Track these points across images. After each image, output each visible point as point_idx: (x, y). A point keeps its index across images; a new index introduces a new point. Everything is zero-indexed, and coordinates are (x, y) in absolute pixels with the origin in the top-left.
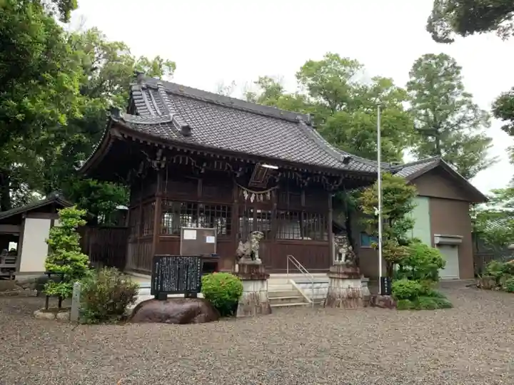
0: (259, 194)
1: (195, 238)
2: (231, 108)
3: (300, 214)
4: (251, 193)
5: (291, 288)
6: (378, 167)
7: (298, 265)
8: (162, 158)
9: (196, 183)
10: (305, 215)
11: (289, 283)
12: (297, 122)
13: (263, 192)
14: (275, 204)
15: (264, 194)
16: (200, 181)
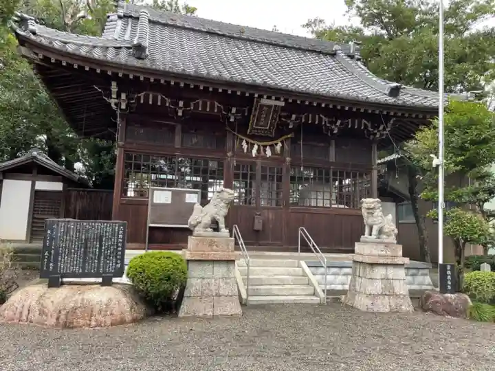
0: (265, 147)
1: (169, 202)
2: (239, 39)
3: (327, 174)
4: (253, 145)
5: (301, 273)
6: (439, 99)
7: (310, 241)
8: (119, 96)
9: (172, 129)
10: (335, 174)
11: (299, 266)
12: (333, 55)
13: (270, 143)
14: (288, 159)
15: (271, 146)
16: (179, 128)
